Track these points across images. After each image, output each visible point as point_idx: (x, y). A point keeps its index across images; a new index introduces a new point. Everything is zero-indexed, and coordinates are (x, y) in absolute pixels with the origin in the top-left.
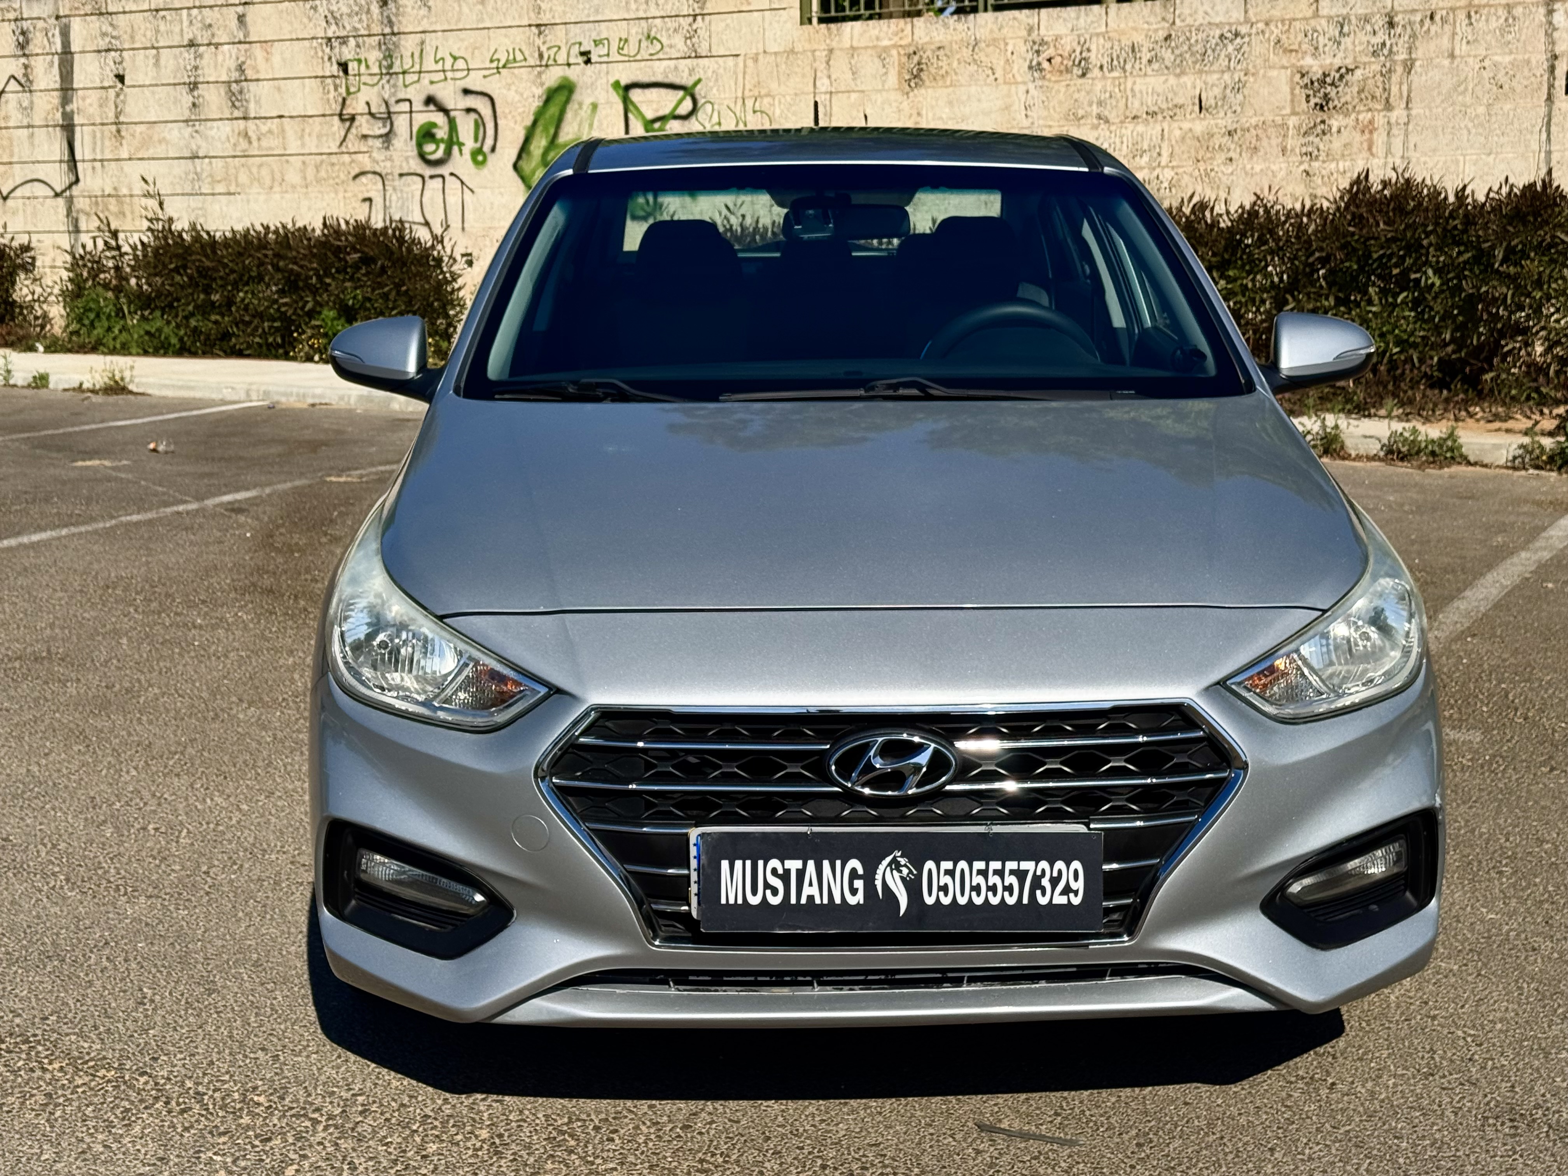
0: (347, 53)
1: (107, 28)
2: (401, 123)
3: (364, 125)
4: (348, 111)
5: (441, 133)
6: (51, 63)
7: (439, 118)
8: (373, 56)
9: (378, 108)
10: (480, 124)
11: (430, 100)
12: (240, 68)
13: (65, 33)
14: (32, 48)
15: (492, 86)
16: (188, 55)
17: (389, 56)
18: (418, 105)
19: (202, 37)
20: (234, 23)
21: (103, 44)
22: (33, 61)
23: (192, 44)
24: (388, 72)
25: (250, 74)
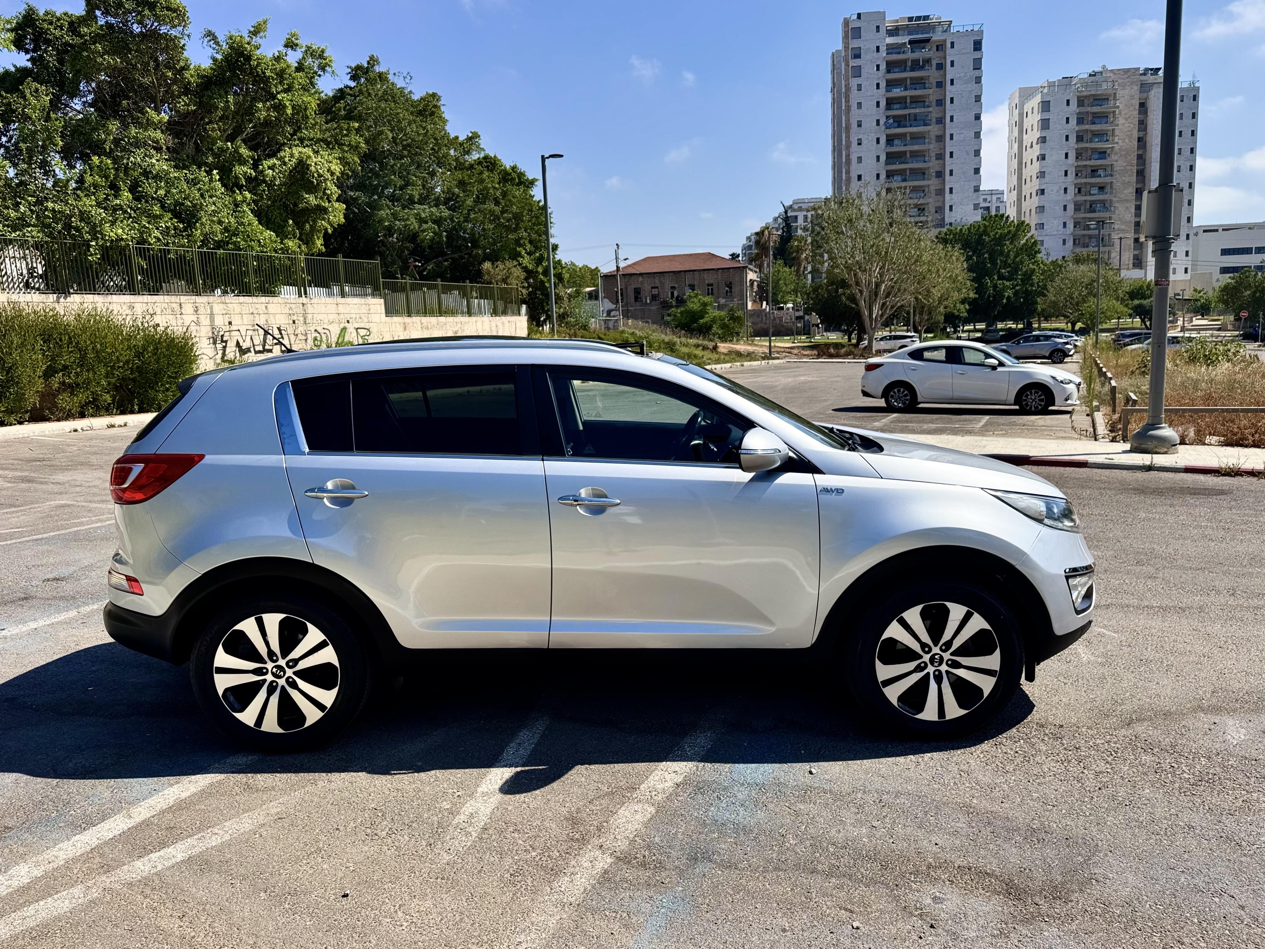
0: (295, 318)
1: (225, 307)
2: (309, 336)
3: (300, 337)
4: (296, 333)
5: (319, 339)
6: (207, 317)
7: (318, 335)
8: (302, 319)
9: (303, 332)
10: (327, 337)
11: (316, 330)
12: (267, 321)
13: (211, 308)
14: (199, 312)
15: (329, 327)
16: (251, 316)
17: (305, 319)
18: (313, 331)
19: (255, 312)
20: (264, 308)
21: (224, 312)
22: (200, 316)
23: (252, 313)
24: (305, 323)
25: (269, 322)
